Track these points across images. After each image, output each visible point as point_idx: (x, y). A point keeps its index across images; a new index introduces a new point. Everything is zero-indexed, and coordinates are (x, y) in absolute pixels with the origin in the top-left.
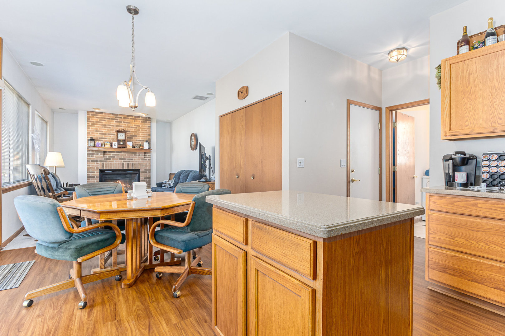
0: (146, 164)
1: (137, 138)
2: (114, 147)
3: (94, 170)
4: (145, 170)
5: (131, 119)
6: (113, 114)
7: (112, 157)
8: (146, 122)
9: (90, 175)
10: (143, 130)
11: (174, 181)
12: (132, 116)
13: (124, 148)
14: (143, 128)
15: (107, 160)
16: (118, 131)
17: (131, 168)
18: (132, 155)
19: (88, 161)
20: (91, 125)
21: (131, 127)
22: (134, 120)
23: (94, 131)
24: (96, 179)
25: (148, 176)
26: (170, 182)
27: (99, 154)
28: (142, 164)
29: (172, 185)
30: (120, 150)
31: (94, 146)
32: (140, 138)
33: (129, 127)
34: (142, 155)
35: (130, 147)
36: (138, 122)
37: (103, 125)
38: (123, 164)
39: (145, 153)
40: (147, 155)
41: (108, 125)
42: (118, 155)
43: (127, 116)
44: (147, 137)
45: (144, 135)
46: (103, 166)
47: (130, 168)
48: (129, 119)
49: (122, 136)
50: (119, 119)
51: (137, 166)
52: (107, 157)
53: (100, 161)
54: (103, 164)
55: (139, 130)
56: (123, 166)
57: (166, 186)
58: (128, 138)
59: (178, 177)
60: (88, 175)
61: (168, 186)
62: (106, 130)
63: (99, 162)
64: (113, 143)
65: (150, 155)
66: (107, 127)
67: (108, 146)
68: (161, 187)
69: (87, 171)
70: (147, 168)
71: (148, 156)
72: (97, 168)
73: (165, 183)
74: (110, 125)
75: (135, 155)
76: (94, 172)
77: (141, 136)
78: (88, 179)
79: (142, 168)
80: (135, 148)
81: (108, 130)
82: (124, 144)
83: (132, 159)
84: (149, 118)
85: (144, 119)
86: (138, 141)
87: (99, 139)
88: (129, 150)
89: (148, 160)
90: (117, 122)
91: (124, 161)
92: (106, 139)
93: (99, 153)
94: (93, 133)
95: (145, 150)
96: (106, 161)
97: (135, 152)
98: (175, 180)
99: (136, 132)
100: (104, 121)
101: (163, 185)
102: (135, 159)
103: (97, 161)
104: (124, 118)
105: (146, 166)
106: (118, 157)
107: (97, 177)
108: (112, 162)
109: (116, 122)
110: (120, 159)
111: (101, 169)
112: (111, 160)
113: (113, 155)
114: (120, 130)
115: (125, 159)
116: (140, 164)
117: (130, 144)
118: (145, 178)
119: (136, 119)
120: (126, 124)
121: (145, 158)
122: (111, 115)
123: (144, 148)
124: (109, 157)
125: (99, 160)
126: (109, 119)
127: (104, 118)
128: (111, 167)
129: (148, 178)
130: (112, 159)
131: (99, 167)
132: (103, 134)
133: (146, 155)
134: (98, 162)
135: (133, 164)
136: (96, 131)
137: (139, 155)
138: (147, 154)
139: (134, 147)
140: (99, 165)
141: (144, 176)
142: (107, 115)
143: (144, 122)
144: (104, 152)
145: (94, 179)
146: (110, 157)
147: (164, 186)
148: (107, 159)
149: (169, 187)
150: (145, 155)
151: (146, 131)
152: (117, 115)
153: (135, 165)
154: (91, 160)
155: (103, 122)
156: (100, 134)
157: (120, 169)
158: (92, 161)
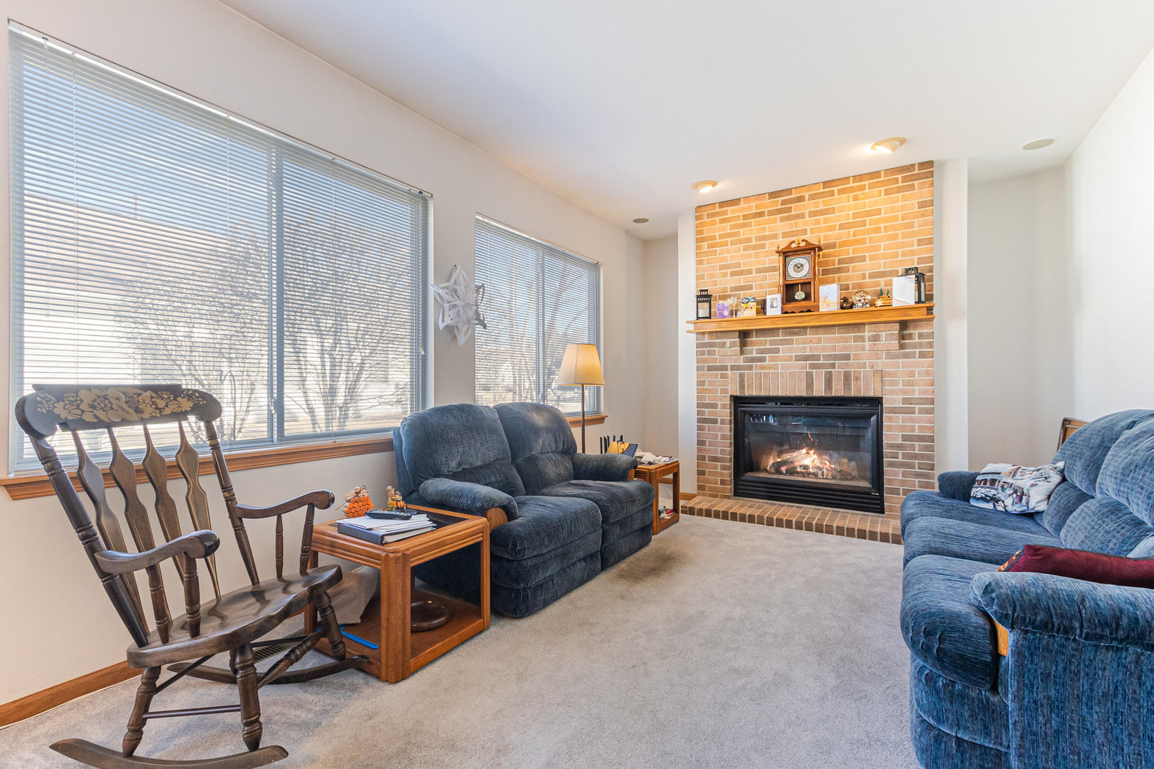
0: (912, 374)
1: (868, 266)
2: (770, 312)
3: (715, 398)
4: (905, 401)
5: (840, 192)
6: (773, 195)
7: (770, 351)
8: (912, 187)
9: (703, 413)
10: (895, 228)
11: (1056, 479)
12: (845, 180)
13: (809, 311)
14: (896, 218)
15: (754, 364)
16: (786, 254)
17: (841, 393)
18: (846, 340)
19: (699, 369)
20: (706, 250)
21: (842, 227)
22: (851, 195)
23: (714, 268)
24: (721, 430)
25: (920, 428)
26: (1024, 482)
27: (728, 345)
28: (890, 375)
29: (1036, 500)
30: (792, 322)
31: (710, 318)
32: (881, 265)
33: (833, 228)
34: (888, 337)
35: (828, 305)
36: (874, 198)
37: (740, 242)
38: (809, 376)
39: (904, 325)
40: (916, 332)
41: (758, 239)
42: (791, 342)
43: (826, 184)
44: (912, 253)
45: (902, 245)
46: (742, 387)
47: (838, 391)
48: (832, 194)
49: (800, 269)
50: (793, 205)
51: (867, 384)
52: (753, 351)
53: (733, 368)
54: (742, 376)
55: (877, 230)
56: (810, 386)
57: (995, 500)
58: (828, 273)
59: (1087, 453)
60: (699, 413)
61: (1009, 502)
62: (750, 256)
63: (729, 372)
64: (769, 298)
65: (931, 335)
66: (755, 247)
67: (749, 312)
68: (966, 497)
69: (695, 401)
70: (914, 391)
71: (921, 336)
72: (724, 391)
73: (993, 482)
74: (764, 238)
75: (856, 339)
76: (714, 406)
77: (884, 257)
78: (699, 428)
79: (892, 392)
80: (854, 310)
81: (757, 255)
82: (808, 297)
83: (847, 357)
84: (930, 164)
85: (900, 176)
86: (872, 276)
87: (729, 293)
88: (825, 318)
89: (922, 355)
90: (788, 219)
91: (813, 366)
92: (750, 288)
93: (728, 341)
94: (712, 276)
95: (897, 313)
96: (750, 368)
97: (858, 326)
98: (1062, 472)
99: (863, 241)
100: (744, 225)
101: (977, 491)
102: (856, 357)
103: (724, 368)
104: (812, 197)
105: (912, 384)
106: (790, 350)
107: (723, 422)
108: (769, 368)
109: (782, 220)
110: (798, 358)
111: (735, 394)
112: (767, 363)
113: (772, 343)
114: (793, 246)
115: (816, 357)
116: (882, 374)
117: (828, 296)
118: (905, 438)
119: (863, 188)
120: (821, 217)
121: (902, 347)
122: (767, 201)
123: (895, 304)
124: (760, 351)
125: (729, 365)
126: (761, 214)
127: (745, 217)
128: (765, 389)
129: (921, 438)
130: (772, 359)
131: (729, 387)
132: (741, 273)
133: (910, 336)
134: (727, 370)
135: (847, 376)
136: (722, 267)
137: (876, 338)
138: (915, 327)
139: (846, 304)
140: (729, 380)
141: (902, 428)
142: (753, 204)
143: (899, 190)
144: (744, 335)
145: (714, 429)
146: (763, 351)
147: (984, 499)
148: (753, 360)
149: (1018, 508)
150: (902, 337)
151: (911, 225)
152: (789, 191)
153: (857, 379)
154: (706, 365)
155: (741, 230)
156: (733, 274)
157: (797, 394)
158: (710, 369)
